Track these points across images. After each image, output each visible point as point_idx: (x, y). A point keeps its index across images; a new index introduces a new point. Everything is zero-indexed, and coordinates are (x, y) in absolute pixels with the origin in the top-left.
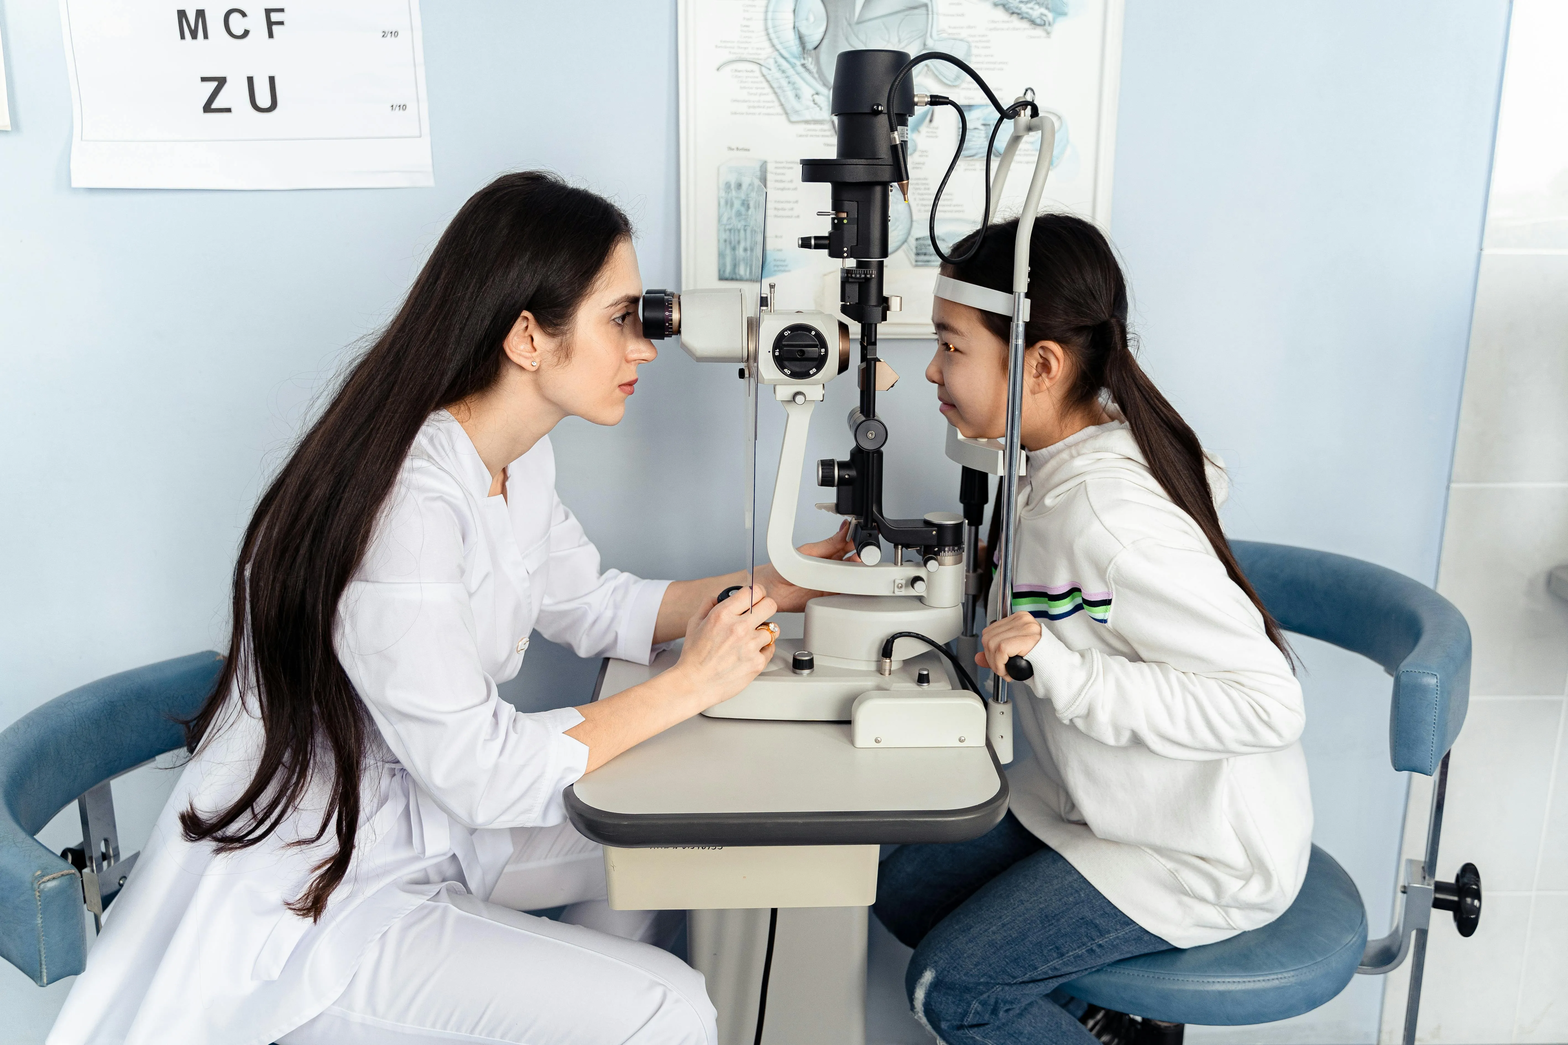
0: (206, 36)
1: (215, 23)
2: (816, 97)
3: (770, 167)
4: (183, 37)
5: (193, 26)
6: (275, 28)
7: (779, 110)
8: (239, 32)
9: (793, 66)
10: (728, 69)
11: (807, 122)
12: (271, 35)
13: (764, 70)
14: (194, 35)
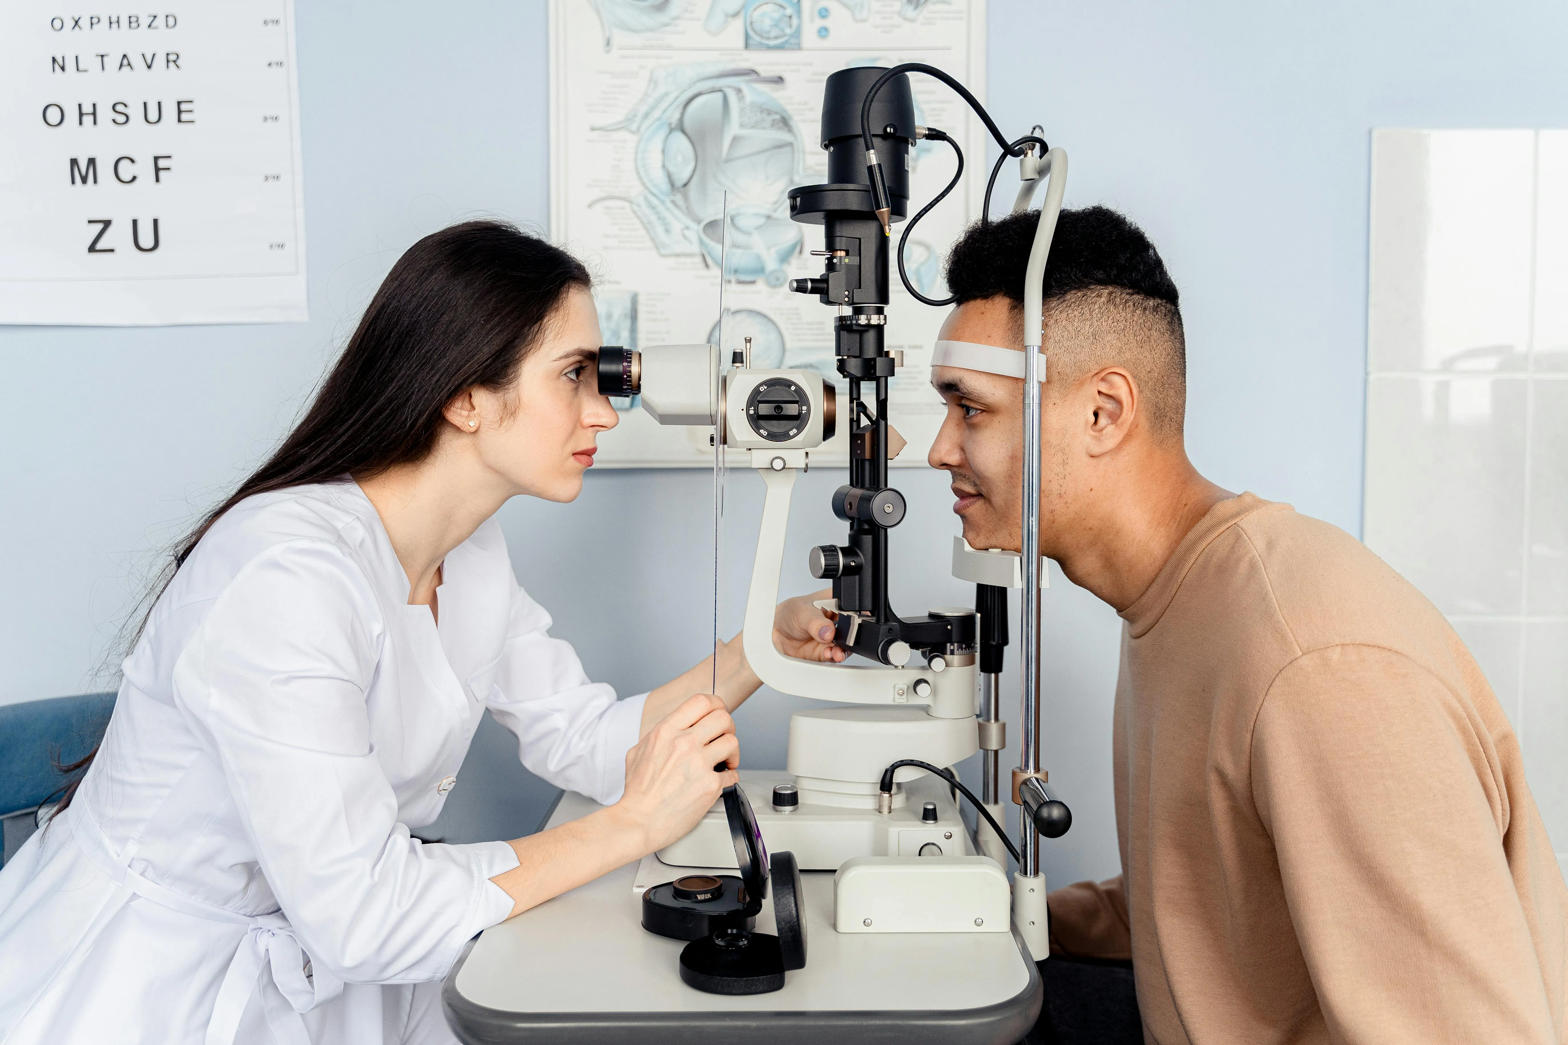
0: (95, 182)
1: (105, 169)
2: (686, 232)
3: (641, 300)
4: (73, 182)
5: (84, 171)
6: (162, 174)
7: (650, 244)
8: (129, 178)
9: (663, 202)
10: (598, 207)
11: (678, 255)
12: (157, 180)
13: (635, 208)
14: (84, 180)
